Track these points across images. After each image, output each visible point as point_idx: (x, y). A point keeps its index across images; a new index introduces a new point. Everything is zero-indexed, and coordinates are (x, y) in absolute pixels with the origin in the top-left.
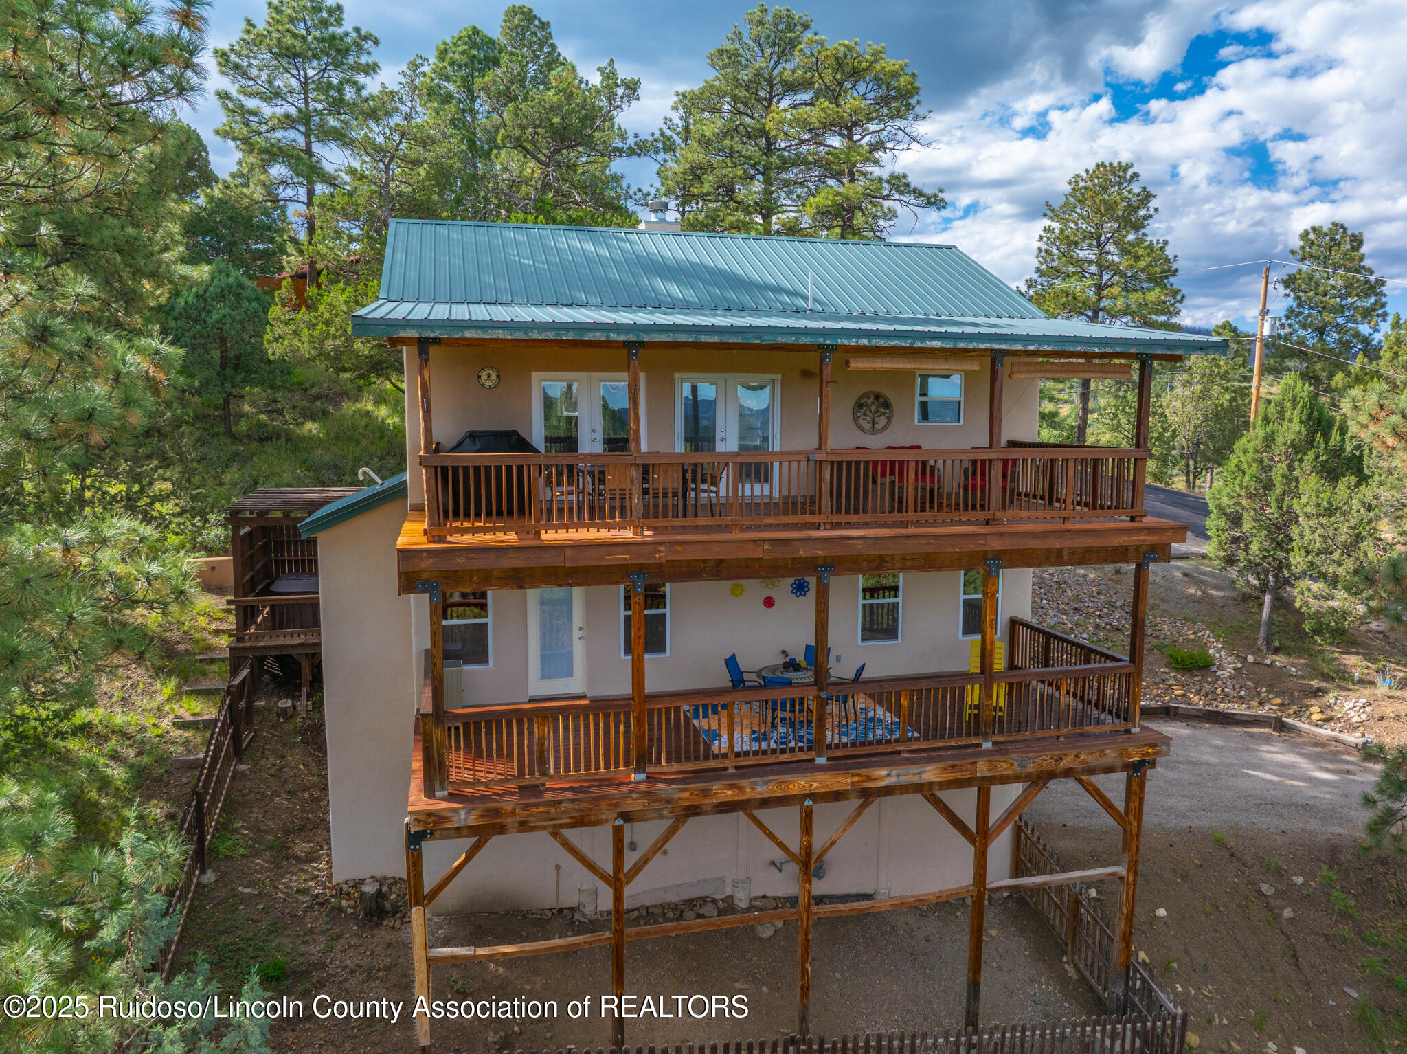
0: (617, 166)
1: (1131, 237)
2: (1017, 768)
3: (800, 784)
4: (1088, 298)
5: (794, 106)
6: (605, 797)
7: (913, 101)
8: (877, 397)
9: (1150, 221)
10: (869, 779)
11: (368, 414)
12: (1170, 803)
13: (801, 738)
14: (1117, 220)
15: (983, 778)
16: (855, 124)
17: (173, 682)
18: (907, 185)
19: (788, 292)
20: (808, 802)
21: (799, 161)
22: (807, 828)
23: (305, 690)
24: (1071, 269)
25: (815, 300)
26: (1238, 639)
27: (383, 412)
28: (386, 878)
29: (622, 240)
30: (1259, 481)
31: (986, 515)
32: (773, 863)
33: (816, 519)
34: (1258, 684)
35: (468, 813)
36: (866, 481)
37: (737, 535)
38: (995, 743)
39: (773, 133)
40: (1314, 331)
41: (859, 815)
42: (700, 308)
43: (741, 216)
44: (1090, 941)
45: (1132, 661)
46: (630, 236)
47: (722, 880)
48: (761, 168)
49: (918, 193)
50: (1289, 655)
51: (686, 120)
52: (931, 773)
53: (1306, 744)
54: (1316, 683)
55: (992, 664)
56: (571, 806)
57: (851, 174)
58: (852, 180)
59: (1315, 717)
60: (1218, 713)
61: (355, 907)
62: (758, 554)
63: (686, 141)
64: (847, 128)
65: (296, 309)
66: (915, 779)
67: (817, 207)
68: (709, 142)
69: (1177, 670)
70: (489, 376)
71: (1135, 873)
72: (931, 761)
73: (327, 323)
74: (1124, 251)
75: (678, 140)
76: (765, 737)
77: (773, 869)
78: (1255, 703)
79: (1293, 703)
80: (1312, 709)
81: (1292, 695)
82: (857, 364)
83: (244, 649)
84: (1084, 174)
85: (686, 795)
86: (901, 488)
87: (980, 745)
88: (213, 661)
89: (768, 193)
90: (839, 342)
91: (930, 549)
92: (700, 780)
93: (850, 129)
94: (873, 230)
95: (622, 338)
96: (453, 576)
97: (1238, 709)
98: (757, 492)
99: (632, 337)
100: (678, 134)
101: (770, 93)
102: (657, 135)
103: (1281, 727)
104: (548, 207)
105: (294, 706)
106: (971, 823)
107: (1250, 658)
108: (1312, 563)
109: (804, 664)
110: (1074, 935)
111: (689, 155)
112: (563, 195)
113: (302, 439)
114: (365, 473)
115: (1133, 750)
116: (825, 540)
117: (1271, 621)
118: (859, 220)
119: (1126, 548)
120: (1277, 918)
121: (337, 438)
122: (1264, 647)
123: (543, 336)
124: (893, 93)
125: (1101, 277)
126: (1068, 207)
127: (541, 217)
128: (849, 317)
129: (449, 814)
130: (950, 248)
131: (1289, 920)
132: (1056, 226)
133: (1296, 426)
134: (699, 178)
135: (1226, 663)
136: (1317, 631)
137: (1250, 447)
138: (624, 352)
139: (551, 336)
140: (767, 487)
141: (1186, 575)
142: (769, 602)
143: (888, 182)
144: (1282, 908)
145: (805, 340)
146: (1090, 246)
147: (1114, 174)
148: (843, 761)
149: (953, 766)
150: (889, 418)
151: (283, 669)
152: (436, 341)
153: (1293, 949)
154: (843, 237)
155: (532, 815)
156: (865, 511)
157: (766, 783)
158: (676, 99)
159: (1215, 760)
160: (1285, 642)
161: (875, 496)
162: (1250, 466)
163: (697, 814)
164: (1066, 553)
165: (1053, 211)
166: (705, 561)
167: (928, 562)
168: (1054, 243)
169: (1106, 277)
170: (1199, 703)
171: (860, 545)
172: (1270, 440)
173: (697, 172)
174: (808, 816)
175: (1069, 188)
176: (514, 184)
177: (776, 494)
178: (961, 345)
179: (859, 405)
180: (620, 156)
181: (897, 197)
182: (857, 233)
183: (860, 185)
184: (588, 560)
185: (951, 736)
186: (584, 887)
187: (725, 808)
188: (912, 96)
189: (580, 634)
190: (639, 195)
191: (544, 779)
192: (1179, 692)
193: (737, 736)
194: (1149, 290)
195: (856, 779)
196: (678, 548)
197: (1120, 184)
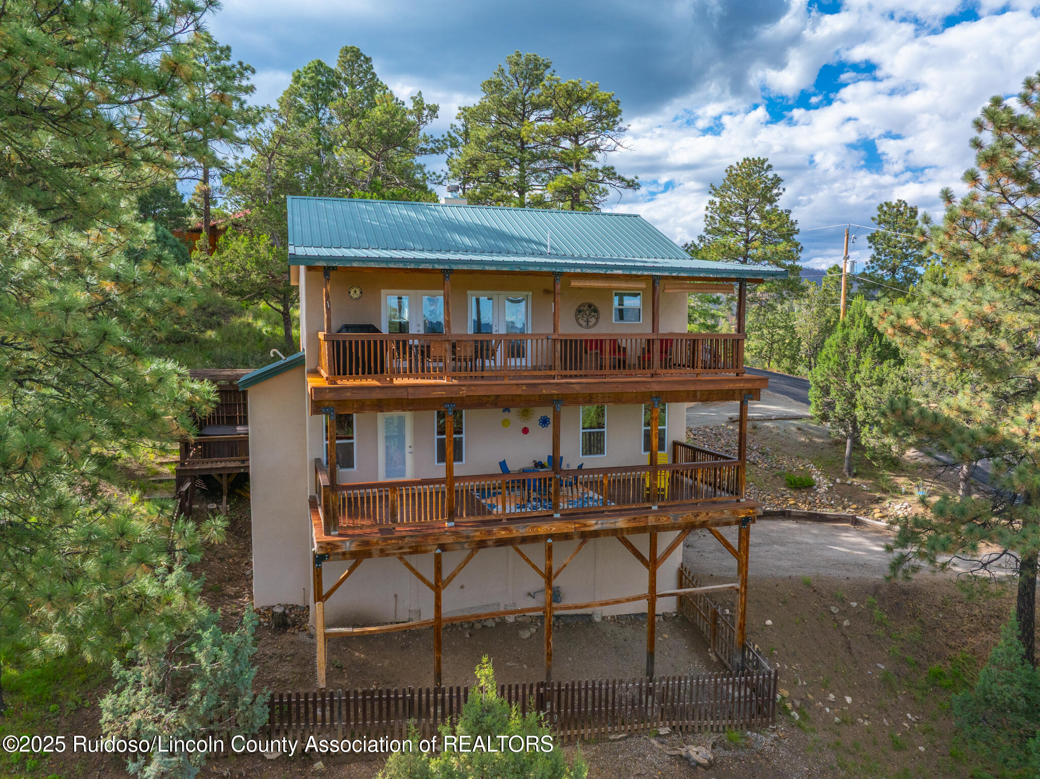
0: (419, 160)
1: (768, 208)
2: (672, 520)
3: (544, 528)
4: (739, 249)
5: (540, 120)
6: (430, 534)
7: (618, 119)
8: (590, 306)
9: (780, 197)
10: (585, 525)
11: (249, 325)
12: (779, 563)
13: (545, 507)
14: (758, 196)
15: (653, 526)
16: (580, 133)
17: (137, 493)
18: (614, 174)
19: (536, 243)
20: (550, 541)
21: (544, 156)
22: (549, 556)
23: (225, 498)
24: (728, 229)
25: (552, 247)
26: (831, 468)
27: (260, 323)
28: (287, 605)
29: (432, 210)
30: (839, 364)
31: (652, 371)
32: (529, 594)
33: (552, 373)
34: (842, 496)
35: (351, 543)
36: (581, 352)
37: (507, 381)
38: (659, 507)
39: (525, 139)
40: (889, 270)
41: (579, 549)
42: (482, 252)
43: (504, 192)
44: (723, 636)
45: (740, 459)
46: (437, 208)
47: (498, 604)
48: (517, 160)
49: (622, 179)
50: (863, 478)
51: (466, 126)
52: (621, 523)
53: (870, 532)
54: (878, 495)
55: (656, 459)
56: (411, 540)
57: (578, 166)
58: (578, 170)
59: (877, 515)
60: (816, 515)
61: (269, 622)
62: (519, 392)
63: (466, 141)
64: (575, 136)
65: (210, 253)
66: (613, 526)
67: (555, 188)
68: (482, 142)
69: (791, 488)
70: (355, 292)
71: (746, 588)
72: (621, 515)
73: (232, 261)
74: (763, 217)
75: (460, 140)
76: (524, 506)
77: (530, 598)
78: (840, 508)
79: (863, 507)
80: (875, 511)
81: (863, 502)
82: (575, 283)
83: (186, 470)
84: (736, 166)
85: (478, 534)
86: (601, 359)
87: (650, 508)
88: (161, 481)
89: (522, 177)
90: (565, 270)
91: (618, 390)
92: (485, 525)
93: (576, 136)
94: (592, 203)
95: (441, 267)
96: (342, 403)
97: (829, 512)
98: (518, 364)
99: (447, 267)
100: (461, 135)
101: (524, 110)
102: (446, 136)
103: (856, 522)
104: (379, 187)
105: (218, 508)
106: (647, 556)
107: (838, 481)
108: (868, 414)
109: (546, 464)
110: (715, 634)
111: (469, 151)
112: (388, 179)
113: (206, 341)
114: (275, 353)
115: (741, 511)
116: (557, 384)
117: (850, 457)
118: (583, 196)
119: (734, 391)
120: (839, 626)
121: (229, 340)
122: (847, 474)
123: (396, 266)
124: (604, 113)
125: (748, 235)
126: (725, 188)
127: (375, 194)
128: (573, 257)
129: (340, 544)
130: (636, 216)
131: (848, 627)
132: (717, 200)
133: (861, 330)
134: (475, 166)
135: (823, 483)
136: (874, 458)
137: (834, 343)
138: (442, 276)
139: (401, 266)
140: (524, 360)
141: (799, 429)
142: (525, 431)
143: (602, 171)
144: (843, 620)
145: (545, 269)
146: (741, 214)
147: (755, 165)
148: (568, 516)
149: (635, 519)
150: (597, 319)
151: (207, 485)
152: (335, 268)
153: (848, 643)
154: (573, 208)
155: (388, 545)
156: (581, 369)
157: (525, 527)
158: (459, 112)
159: (811, 541)
160: (860, 470)
161: (586, 361)
162: (834, 355)
163: (484, 547)
164: (698, 394)
165: (715, 190)
166: (488, 396)
167: (618, 399)
168: (716, 212)
169: (751, 235)
170: (805, 508)
171: (577, 387)
172: (846, 339)
173: (474, 163)
174: (550, 549)
175: (725, 175)
176: (354, 172)
177: (529, 365)
178: (634, 273)
179: (579, 311)
180: (425, 154)
181: (608, 181)
182: (582, 204)
183: (583, 174)
184: (421, 395)
185: (634, 502)
186: (412, 609)
187: (501, 543)
188: (617, 116)
189: (410, 450)
190: (434, 177)
191: (394, 525)
192: (792, 502)
193: (507, 506)
194: (780, 243)
195: (577, 525)
196: (473, 388)
197: (760, 172)
